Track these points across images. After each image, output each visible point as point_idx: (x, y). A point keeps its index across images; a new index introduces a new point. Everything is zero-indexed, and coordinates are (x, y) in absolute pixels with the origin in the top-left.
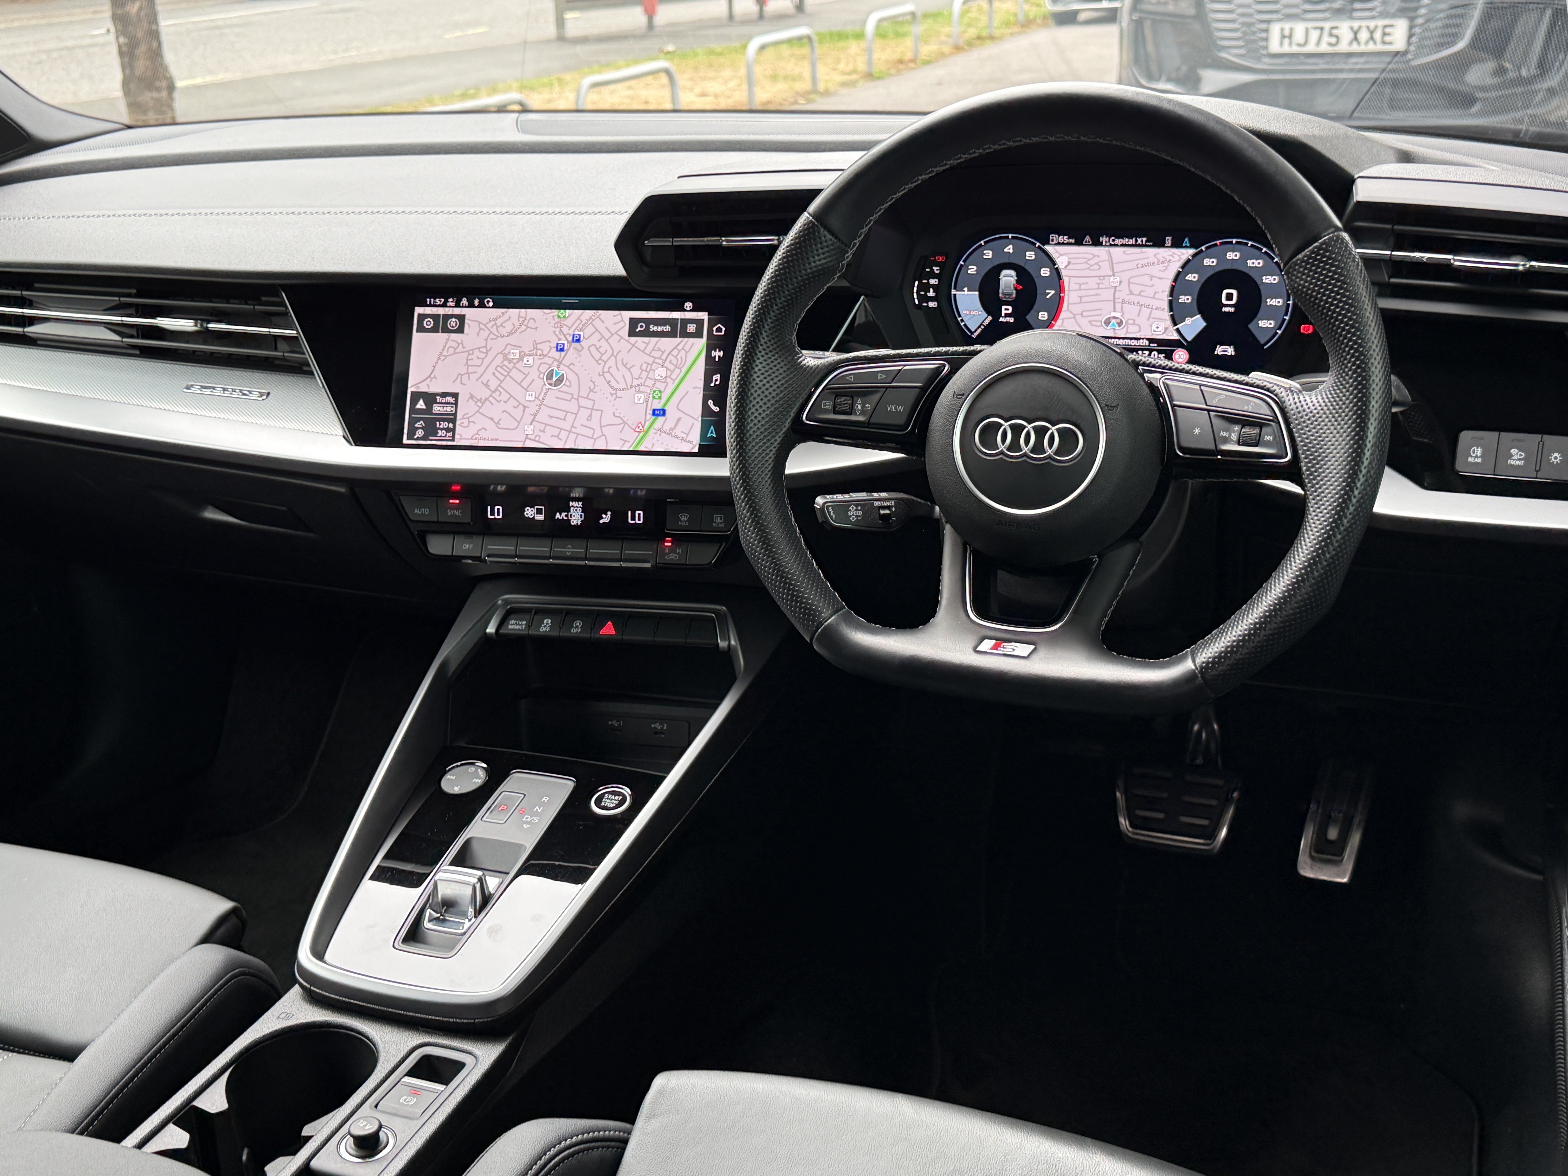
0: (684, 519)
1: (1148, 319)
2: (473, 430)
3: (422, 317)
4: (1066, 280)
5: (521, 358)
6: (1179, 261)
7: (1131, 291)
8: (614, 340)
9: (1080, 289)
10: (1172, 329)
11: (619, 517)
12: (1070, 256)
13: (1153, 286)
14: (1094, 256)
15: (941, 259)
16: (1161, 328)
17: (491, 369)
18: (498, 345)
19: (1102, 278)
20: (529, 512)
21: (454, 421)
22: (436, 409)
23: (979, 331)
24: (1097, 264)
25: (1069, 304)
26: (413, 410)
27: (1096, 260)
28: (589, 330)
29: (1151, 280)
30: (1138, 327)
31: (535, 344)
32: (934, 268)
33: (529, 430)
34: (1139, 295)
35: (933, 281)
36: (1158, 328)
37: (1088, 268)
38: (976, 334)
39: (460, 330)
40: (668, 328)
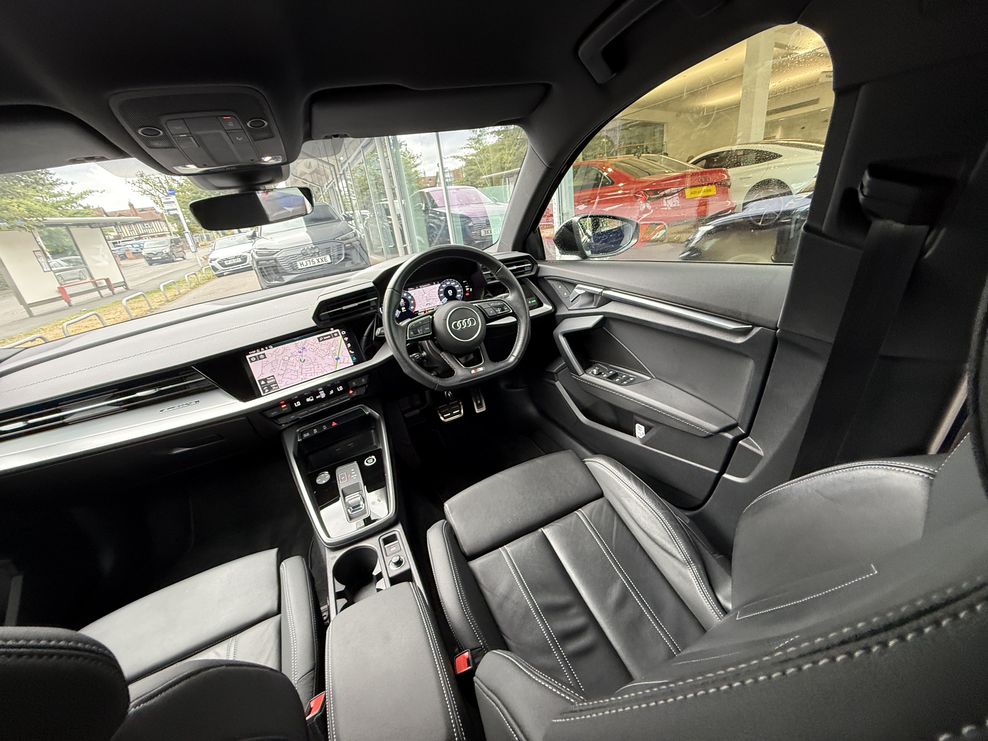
0: (354, 383)
1: (435, 301)
2: (284, 383)
3: (250, 358)
4: (415, 298)
5: (289, 359)
6: (438, 287)
7: (430, 296)
8: (315, 345)
9: (418, 299)
10: (441, 302)
11: (335, 391)
12: (414, 292)
13: (434, 294)
17: (281, 364)
18: (280, 358)
19: (422, 295)
20: (308, 400)
21: (276, 383)
22: (268, 382)
24: (420, 292)
25: (417, 303)
26: (261, 385)
28: (306, 344)
29: (433, 292)
31: (291, 353)
33: (302, 377)
34: (432, 297)
37: (419, 294)
39: (265, 357)
40: (329, 337)
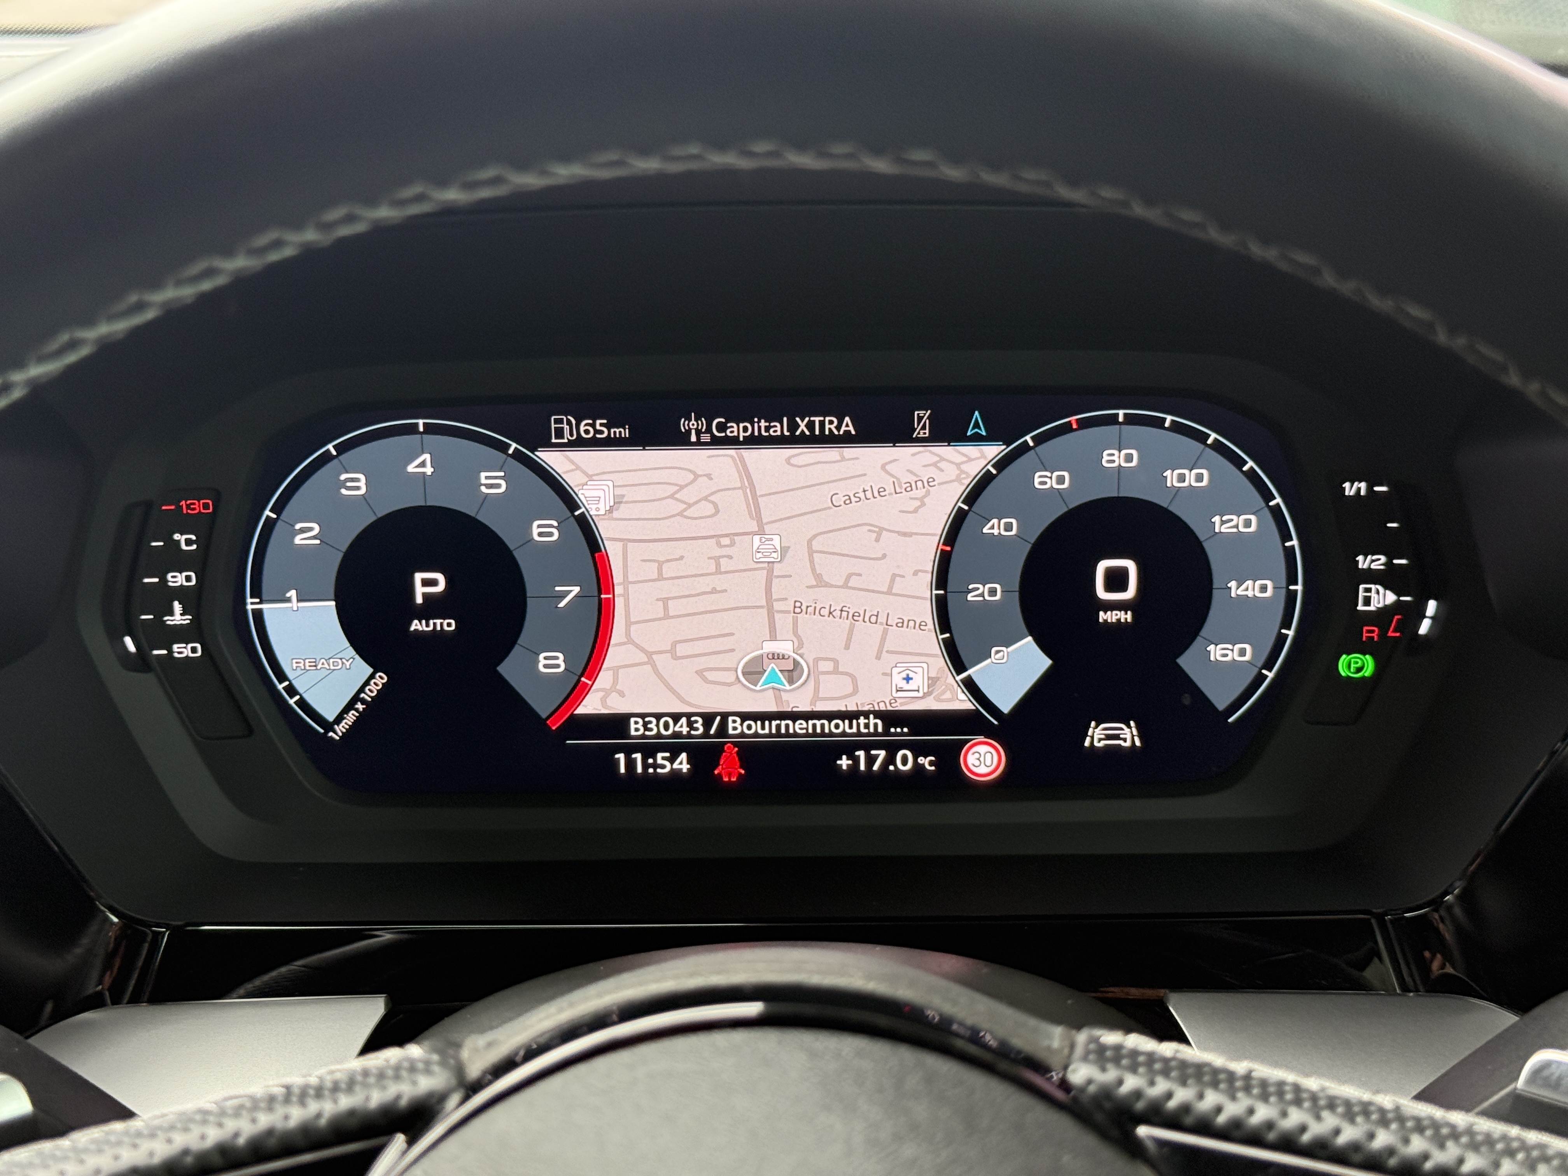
1: (878, 657)
4: (613, 550)
6: (958, 479)
7: (818, 577)
9: (660, 578)
10: (951, 681)
12: (620, 479)
13: (884, 556)
14: (697, 476)
15: (199, 506)
16: (918, 681)
19: (726, 541)
23: (351, 717)
24: (706, 498)
25: (629, 624)
27: (703, 487)
29: (877, 540)
30: (848, 680)
32: (177, 536)
34: (846, 586)
35: (177, 579)
36: (908, 679)
37: (681, 514)
38: (341, 728)
